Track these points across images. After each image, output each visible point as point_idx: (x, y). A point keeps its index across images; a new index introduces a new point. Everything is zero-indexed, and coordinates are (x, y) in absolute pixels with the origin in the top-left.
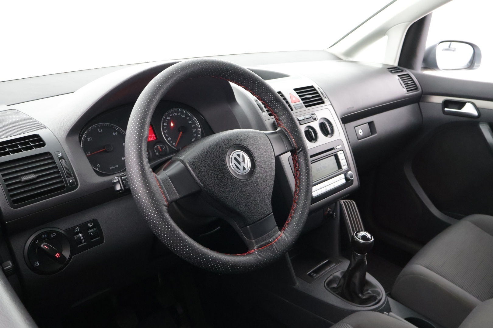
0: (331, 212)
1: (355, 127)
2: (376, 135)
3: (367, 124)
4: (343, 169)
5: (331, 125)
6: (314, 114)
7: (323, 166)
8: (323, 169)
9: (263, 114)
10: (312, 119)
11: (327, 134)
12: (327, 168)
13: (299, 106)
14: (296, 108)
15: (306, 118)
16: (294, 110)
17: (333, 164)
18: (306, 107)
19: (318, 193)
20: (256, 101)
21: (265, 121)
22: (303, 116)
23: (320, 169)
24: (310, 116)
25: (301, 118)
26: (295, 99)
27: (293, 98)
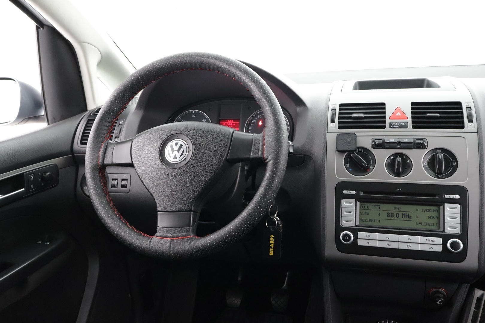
4: (446, 231)
5: (455, 163)
6: (422, 140)
7: (404, 214)
8: (403, 217)
9: (331, 125)
10: (414, 145)
11: (437, 172)
12: (411, 218)
13: (399, 125)
14: (392, 126)
15: (402, 141)
16: (387, 128)
17: (430, 217)
18: (414, 127)
19: (369, 243)
20: (334, 109)
21: (327, 132)
22: (399, 138)
23: (395, 215)
24: (411, 141)
25: (392, 140)
26: (400, 115)
27: (398, 113)
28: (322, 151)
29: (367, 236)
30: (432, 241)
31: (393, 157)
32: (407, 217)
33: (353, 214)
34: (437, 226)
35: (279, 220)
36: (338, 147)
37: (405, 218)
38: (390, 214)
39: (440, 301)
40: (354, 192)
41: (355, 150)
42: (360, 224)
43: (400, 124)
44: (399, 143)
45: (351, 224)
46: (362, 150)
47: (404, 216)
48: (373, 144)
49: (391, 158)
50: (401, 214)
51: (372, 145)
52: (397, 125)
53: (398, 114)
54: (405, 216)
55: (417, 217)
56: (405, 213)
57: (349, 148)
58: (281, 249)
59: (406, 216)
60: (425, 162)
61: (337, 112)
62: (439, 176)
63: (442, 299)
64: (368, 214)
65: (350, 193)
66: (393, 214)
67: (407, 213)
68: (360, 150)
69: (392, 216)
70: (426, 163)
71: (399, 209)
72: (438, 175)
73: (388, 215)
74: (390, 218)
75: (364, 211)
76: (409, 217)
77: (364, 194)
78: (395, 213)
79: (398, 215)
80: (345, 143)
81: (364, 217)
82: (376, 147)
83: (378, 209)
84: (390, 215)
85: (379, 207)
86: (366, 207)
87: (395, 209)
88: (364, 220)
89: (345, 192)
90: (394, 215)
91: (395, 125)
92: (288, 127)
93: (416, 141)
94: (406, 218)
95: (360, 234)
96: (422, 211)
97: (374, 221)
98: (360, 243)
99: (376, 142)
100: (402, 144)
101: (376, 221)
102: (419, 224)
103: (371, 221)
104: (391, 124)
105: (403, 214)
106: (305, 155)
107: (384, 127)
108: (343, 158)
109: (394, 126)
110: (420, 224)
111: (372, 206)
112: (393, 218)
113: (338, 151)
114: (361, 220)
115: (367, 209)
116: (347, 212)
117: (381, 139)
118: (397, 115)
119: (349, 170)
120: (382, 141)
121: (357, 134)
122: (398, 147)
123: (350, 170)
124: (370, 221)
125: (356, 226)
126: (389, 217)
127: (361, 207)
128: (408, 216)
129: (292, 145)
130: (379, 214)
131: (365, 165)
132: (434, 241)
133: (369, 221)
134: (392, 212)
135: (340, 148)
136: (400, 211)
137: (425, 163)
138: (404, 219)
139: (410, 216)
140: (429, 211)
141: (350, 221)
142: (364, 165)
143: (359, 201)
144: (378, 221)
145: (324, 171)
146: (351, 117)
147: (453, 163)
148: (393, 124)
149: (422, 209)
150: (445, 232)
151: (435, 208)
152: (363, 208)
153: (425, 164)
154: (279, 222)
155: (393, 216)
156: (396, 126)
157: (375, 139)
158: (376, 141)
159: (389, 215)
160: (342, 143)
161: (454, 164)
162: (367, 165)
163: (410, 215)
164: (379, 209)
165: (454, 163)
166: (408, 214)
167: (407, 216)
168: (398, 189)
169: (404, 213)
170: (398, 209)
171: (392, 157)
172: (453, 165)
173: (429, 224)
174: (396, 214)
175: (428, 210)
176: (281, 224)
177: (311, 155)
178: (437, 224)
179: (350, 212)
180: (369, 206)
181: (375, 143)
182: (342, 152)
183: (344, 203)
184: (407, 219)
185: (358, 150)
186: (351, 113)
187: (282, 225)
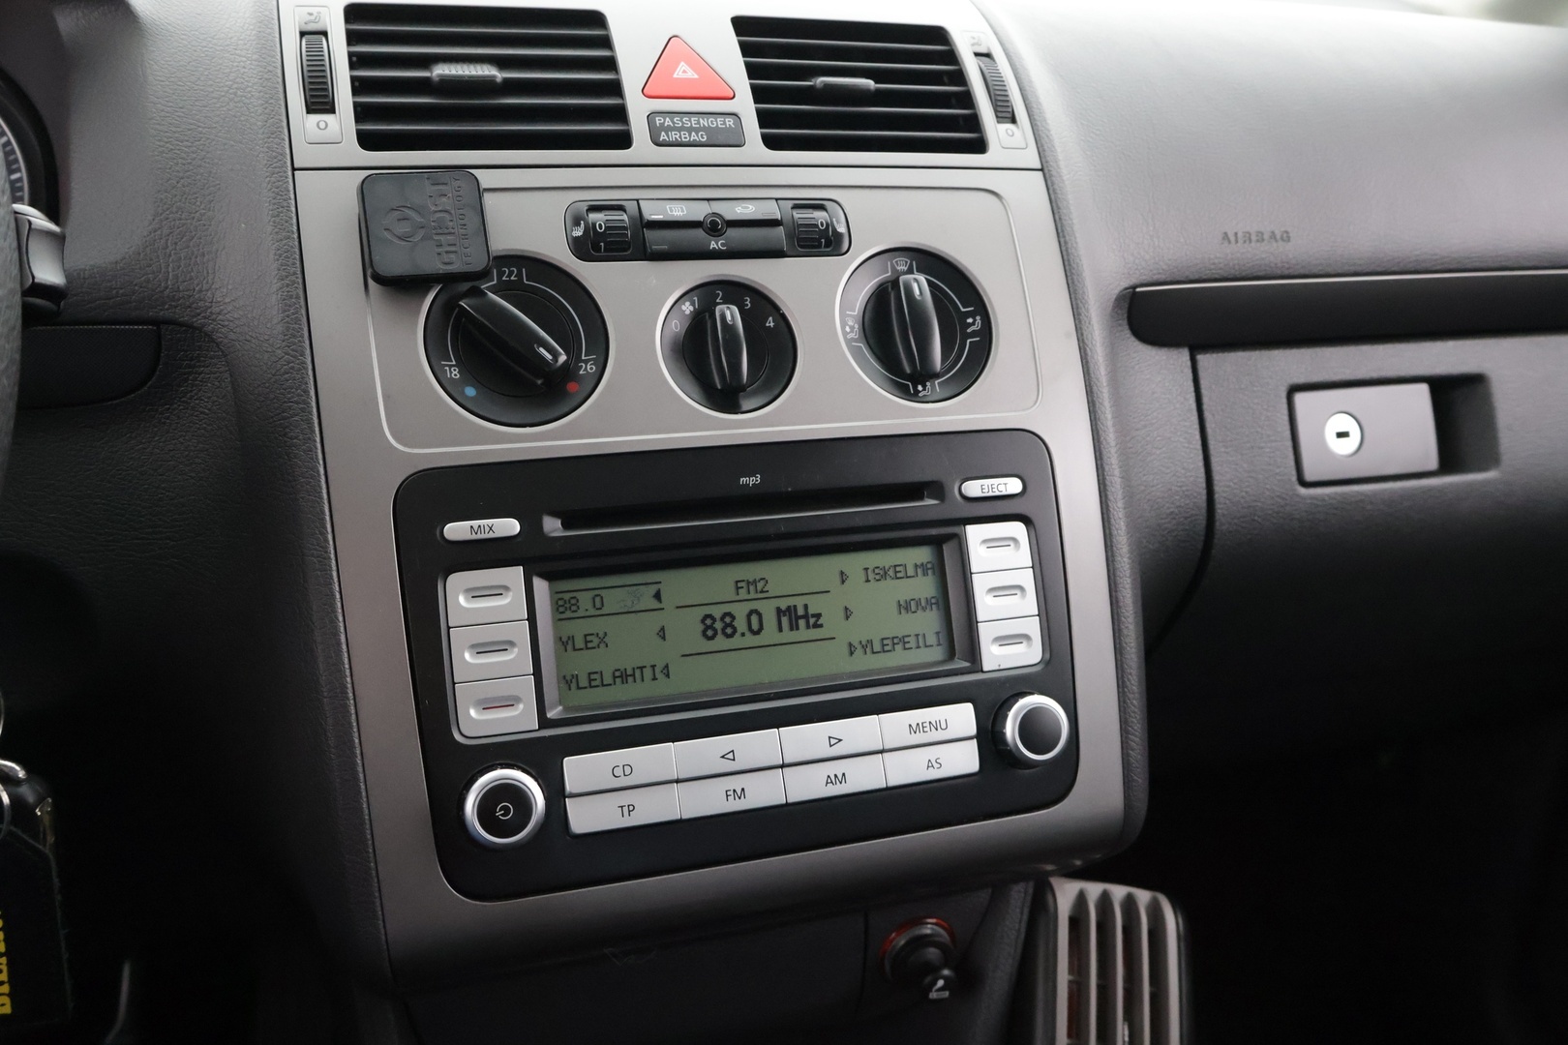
0: (932, 953)
1: (1294, 389)
2: (1490, 475)
3: (1423, 389)
4: (988, 664)
5: (978, 318)
6: (822, 208)
7: (783, 608)
8: (780, 629)
9: (308, 126)
10: (790, 236)
11: (908, 371)
12: (821, 626)
13: (697, 130)
14: (663, 137)
15: (729, 216)
16: (642, 146)
17: (905, 607)
18: (771, 143)
19: (631, 808)
20: (313, 35)
21: (294, 169)
22: (708, 200)
23: (741, 624)
24: (771, 210)
25: (678, 212)
26: (696, 76)
27: (683, 66)
28: (275, 288)
29: (619, 772)
30: (936, 726)
31: (693, 304)
32: (802, 623)
33: (519, 657)
34: (939, 645)
35: (21, 774)
36: (376, 258)
37: (791, 629)
38: (714, 620)
39: (941, 983)
40: (510, 526)
41: (484, 275)
42: (566, 709)
43: (704, 122)
44: (715, 226)
45: (519, 719)
46: (519, 274)
47: (785, 620)
48: (578, 232)
49: (684, 308)
50: (768, 609)
51: (576, 239)
52: (690, 130)
53: (684, 72)
54: (791, 617)
55: (847, 613)
56: (790, 602)
57: (446, 258)
58: (65, 956)
59: (798, 618)
60: (851, 323)
61: (338, 49)
62: (920, 388)
63: (946, 972)
64: (603, 640)
65: (491, 535)
66: (733, 618)
67: (799, 602)
68: (511, 275)
69: (729, 629)
70: (852, 328)
71: (760, 585)
72: (915, 388)
73: (708, 630)
74: (720, 642)
75: (578, 629)
76: (812, 621)
77: (566, 526)
78: (740, 611)
79: (754, 619)
80: (421, 233)
81: (583, 663)
82: (599, 250)
83: (655, 604)
84: (718, 625)
85: (653, 589)
86: (585, 599)
87: (738, 588)
88: (584, 682)
89: (457, 530)
90: (735, 623)
91: (679, 130)
92: (19, 170)
93: (798, 215)
94: (798, 629)
95: (578, 770)
96: (868, 581)
97: (638, 673)
98: (584, 818)
99: (594, 225)
100: (732, 233)
101: (648, 673)
102: (859, 652)
103: (623, 676)
104: (658, 120)
105: (779, 611)
106: (156, 323)
107: (623, 141)
108: (416, 324)
109: (674, 136)
110: (864, 648)
111: (618, 592)
112: (736, 641)
113: (380, 279)
114: (568, 681)
115: (592, 612)
116: (482, 649)
117: (621, 208)
118: (678, 74)
119: (463, 392)
120: (625, 217)
121: (486, 178)
122: (713, 245)
123: (470, 392)
124: (618, 680)
125: (544, 722)
126: (712, 638)
127: (562, 608)
128: (806, 617)
129: (49, 234)
130: (662, 634)
131: (555, 355)
132: (944, 726)
133: (615, 677)
134: (726, 608)
135: (396, 262)
136: (764, 595)
137: (848, 329)
138: (788, 635)
139: (813, 616)
140: (897, 573)
141: (509, 702)
142: (549, 357)
143: (543, 576)
144: (658, 670)
145: (307, 410)
146: (427, 80)
147: (970, 320)
148: (668, 122)
149: (866, 569)
150: (982, 671)
151: (922, 555)
152: (568, 614)
153: (852, 331)
154: (28, 793)
155: (735, 631)
156: (685, 137)
157: (584, 207)
158: (593, 217)
159: (711, 627)
160: (403, 228)
161: (973, 324)
162: (563, 358)
163: (811, 611)
164: (657, 605)
165: (975, 320)
166: (806, 607)
167: (802, 617)
168: (743, 480)
169: (784, 604)
170: (752, 588)
171: (687, 304)
172: (969, 330)
173: (903, 641)
174: (749, 616)
175: (891, 573)
176: (41, 800)
177: (198, 321)
178: (937, 633)
179: (503, 646)
180: (603, 593)
181: (590, 229)
182: (402, 286)
183: (462, 599)
184: (803, 633)
185: (501, 274)
186: (427, 61)
187: (55, 805)
